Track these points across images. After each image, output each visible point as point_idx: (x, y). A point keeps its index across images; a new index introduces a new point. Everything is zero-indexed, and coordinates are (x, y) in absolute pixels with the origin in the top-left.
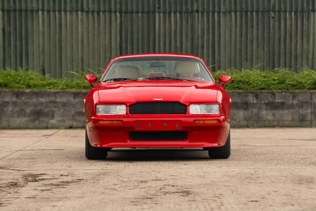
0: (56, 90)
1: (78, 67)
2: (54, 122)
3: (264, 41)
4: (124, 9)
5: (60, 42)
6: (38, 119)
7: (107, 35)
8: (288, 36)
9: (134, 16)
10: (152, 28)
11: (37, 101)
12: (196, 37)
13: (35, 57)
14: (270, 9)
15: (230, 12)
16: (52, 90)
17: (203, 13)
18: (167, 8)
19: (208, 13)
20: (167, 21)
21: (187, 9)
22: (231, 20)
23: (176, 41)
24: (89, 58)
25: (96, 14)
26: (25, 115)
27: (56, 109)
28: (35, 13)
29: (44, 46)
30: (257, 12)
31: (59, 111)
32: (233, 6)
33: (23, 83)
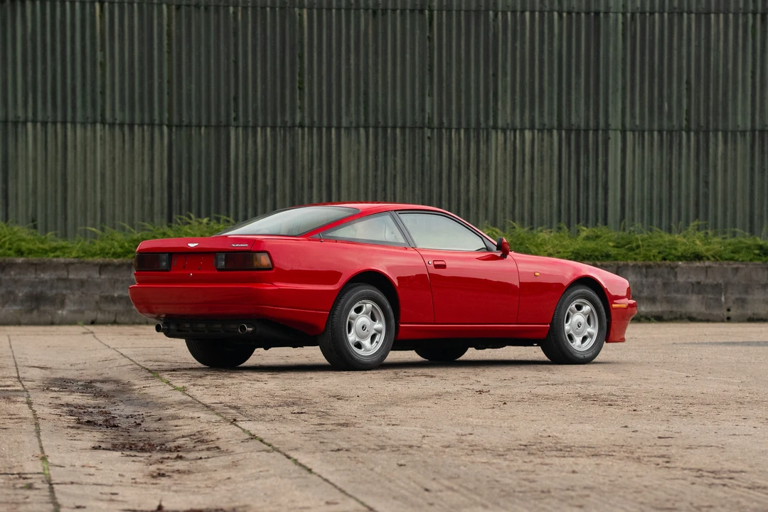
0: (68, 260)
1: (95, 219)
2: (64, 313)
3: (414, 178)
4: (175, 120)
5: (64, 175)
6: (37, 308)
7: (147, 165)
8: (454, 169)
9: (193, 132)
10: (223, 152)
11: (36, 278)
12: (299, 169)
13: (20, 201)
14: (423, 123)
15: (357, 128)
16: (62, 260)
17: (311, 128)
18: (250, 119)
19: (320, 129)
20: (250, 142)
21: (284, 122)
22: (359, 142)
23: (265, 176)
24: (114, 205)
25: (126, 128)
26: (15, 302)
27: (69, 291)
28: (20, 126)
29: (35, 183)
30: (403, 128)
31: (74, 295)
32: (362, 118)
33: (10, 246)
